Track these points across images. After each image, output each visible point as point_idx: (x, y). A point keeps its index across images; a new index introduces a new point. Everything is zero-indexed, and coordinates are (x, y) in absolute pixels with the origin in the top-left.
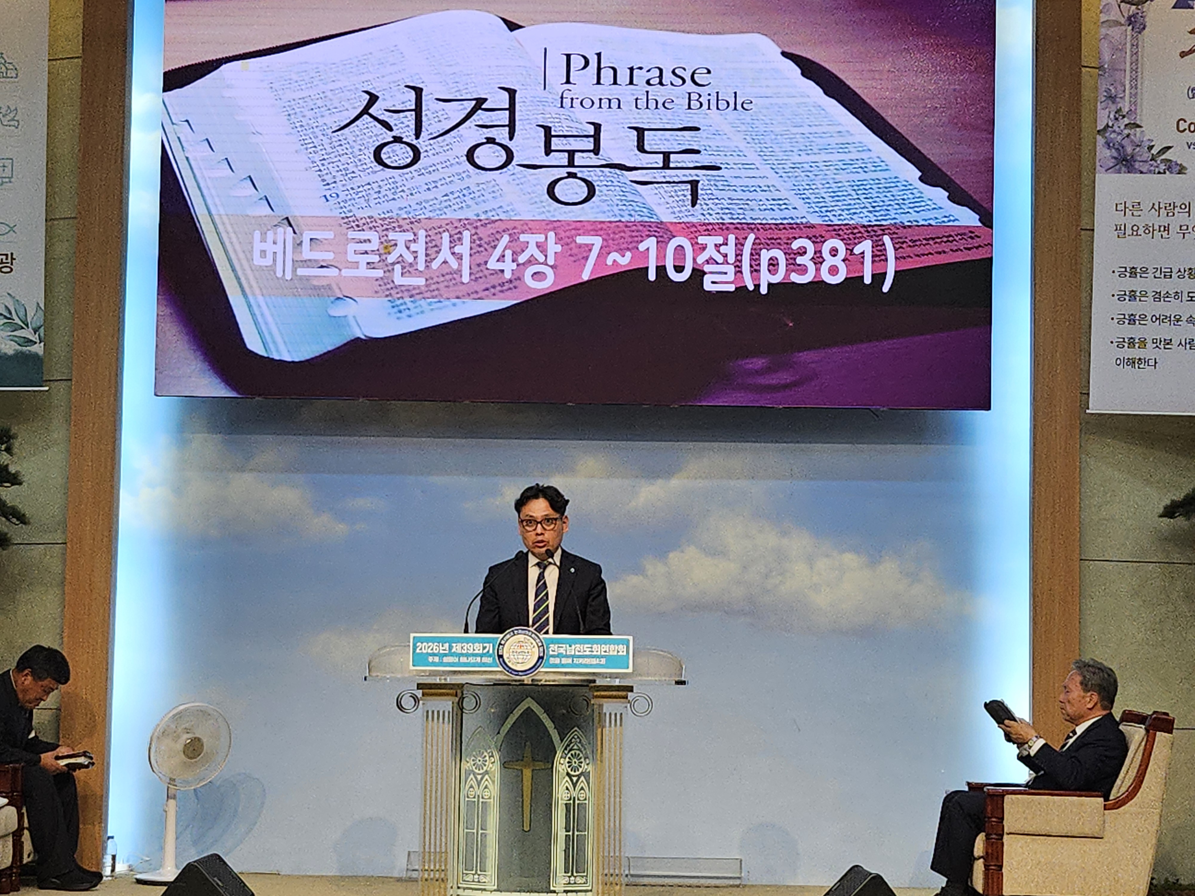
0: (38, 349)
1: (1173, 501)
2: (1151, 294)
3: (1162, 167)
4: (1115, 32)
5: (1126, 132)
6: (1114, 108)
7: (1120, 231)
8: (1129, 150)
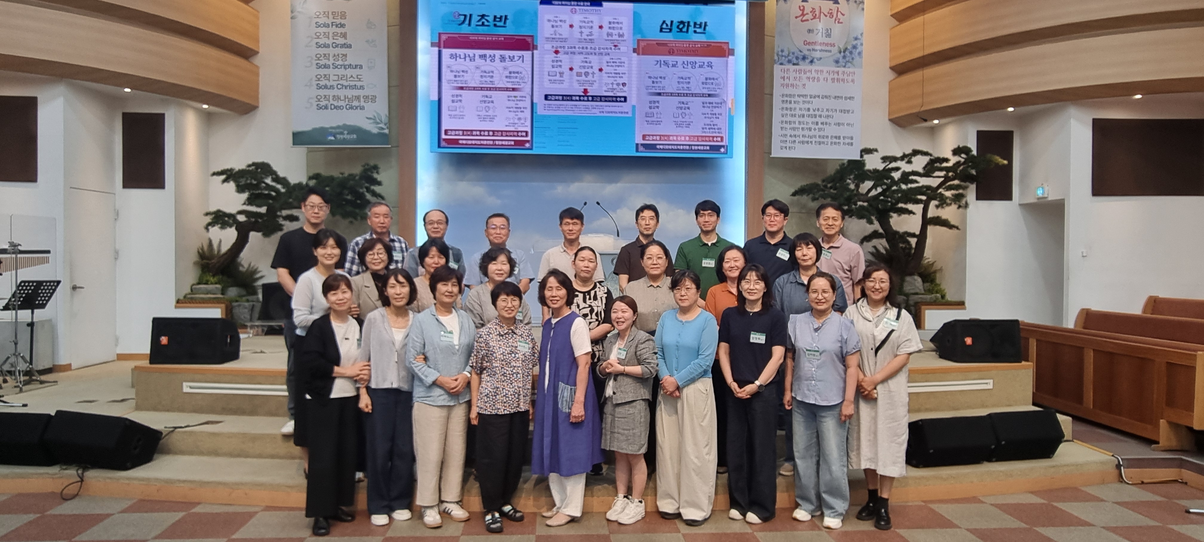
0: (386, 131)
1: (796, 190)
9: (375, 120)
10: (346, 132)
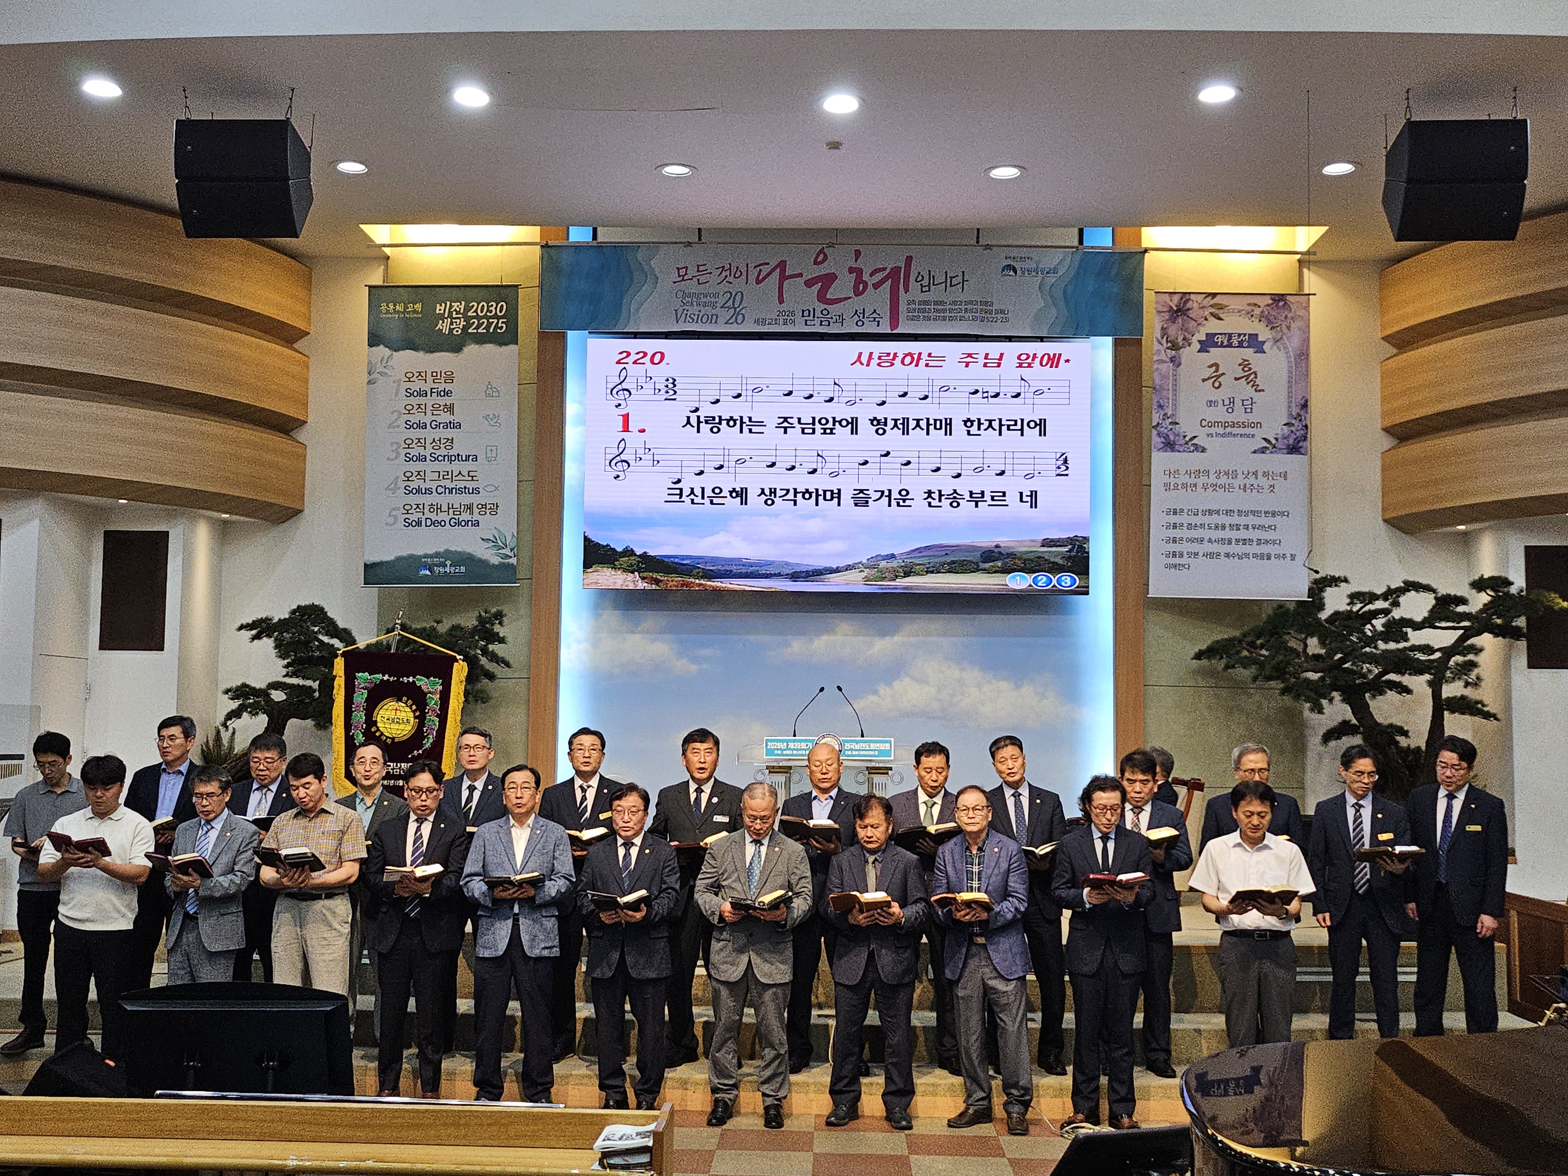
0: (513, 561)
1: (1200, 650)
2: (1185, 525)
3: (1192, 448)
4: (1164, 367)
5: (1170, 427)
6: (1163, 413)
7: (1167, 487)
8: (1172, 437)
9: (495, 543)
10: (448, 563)
